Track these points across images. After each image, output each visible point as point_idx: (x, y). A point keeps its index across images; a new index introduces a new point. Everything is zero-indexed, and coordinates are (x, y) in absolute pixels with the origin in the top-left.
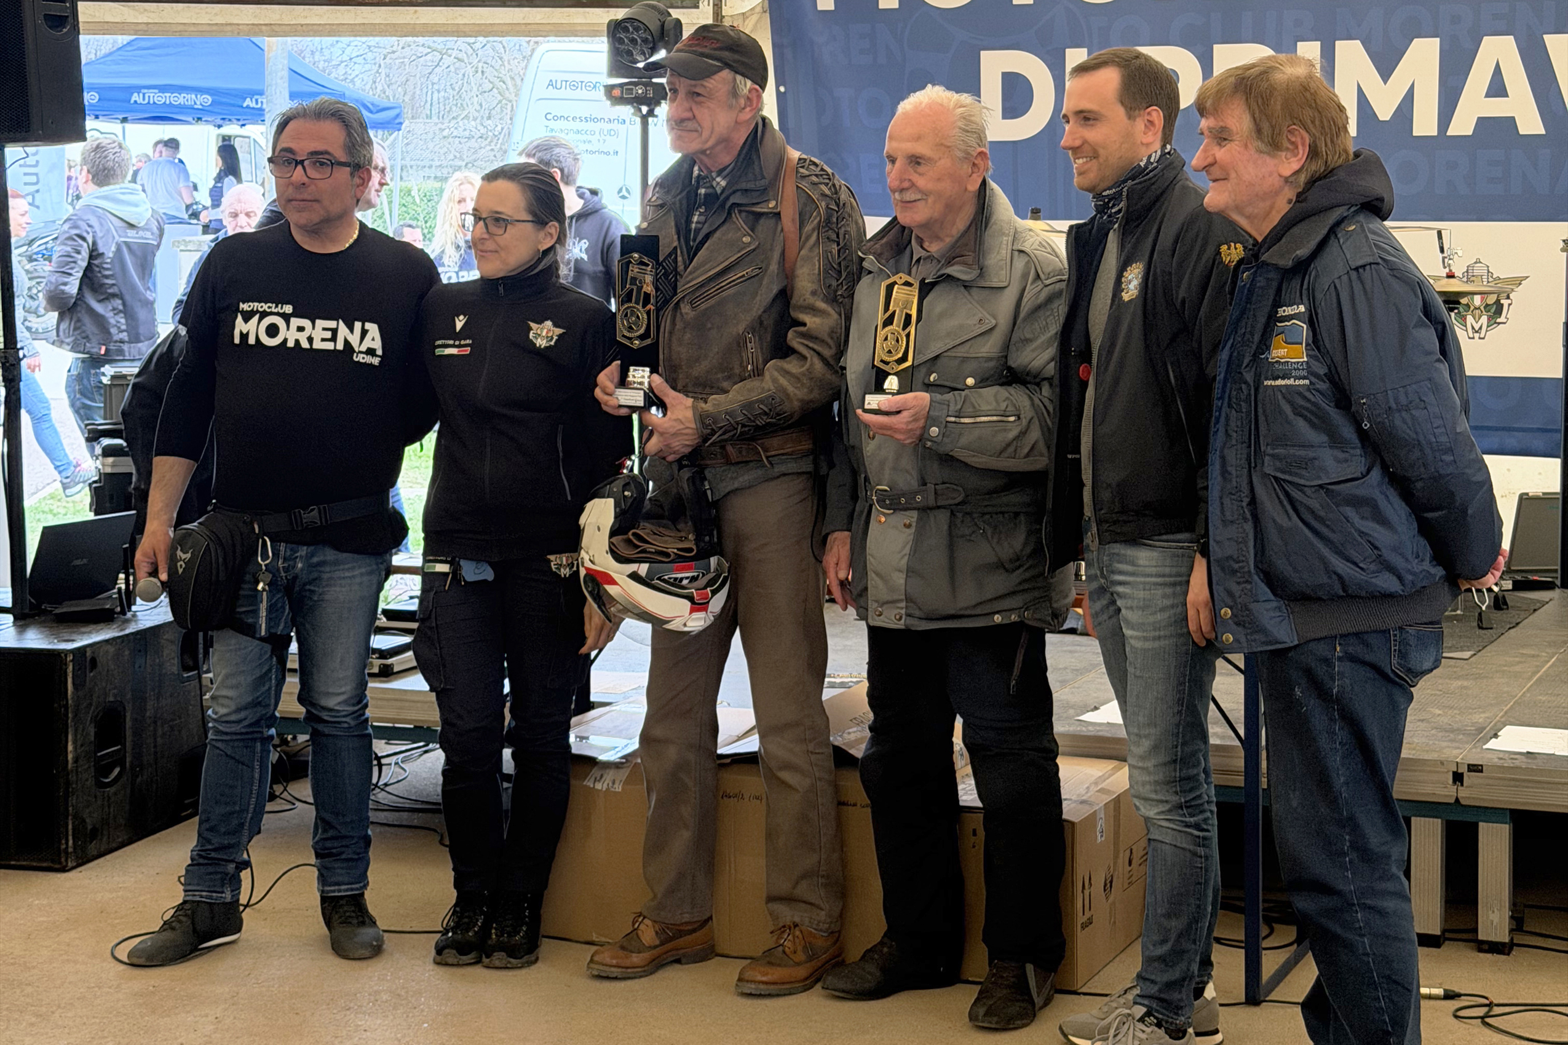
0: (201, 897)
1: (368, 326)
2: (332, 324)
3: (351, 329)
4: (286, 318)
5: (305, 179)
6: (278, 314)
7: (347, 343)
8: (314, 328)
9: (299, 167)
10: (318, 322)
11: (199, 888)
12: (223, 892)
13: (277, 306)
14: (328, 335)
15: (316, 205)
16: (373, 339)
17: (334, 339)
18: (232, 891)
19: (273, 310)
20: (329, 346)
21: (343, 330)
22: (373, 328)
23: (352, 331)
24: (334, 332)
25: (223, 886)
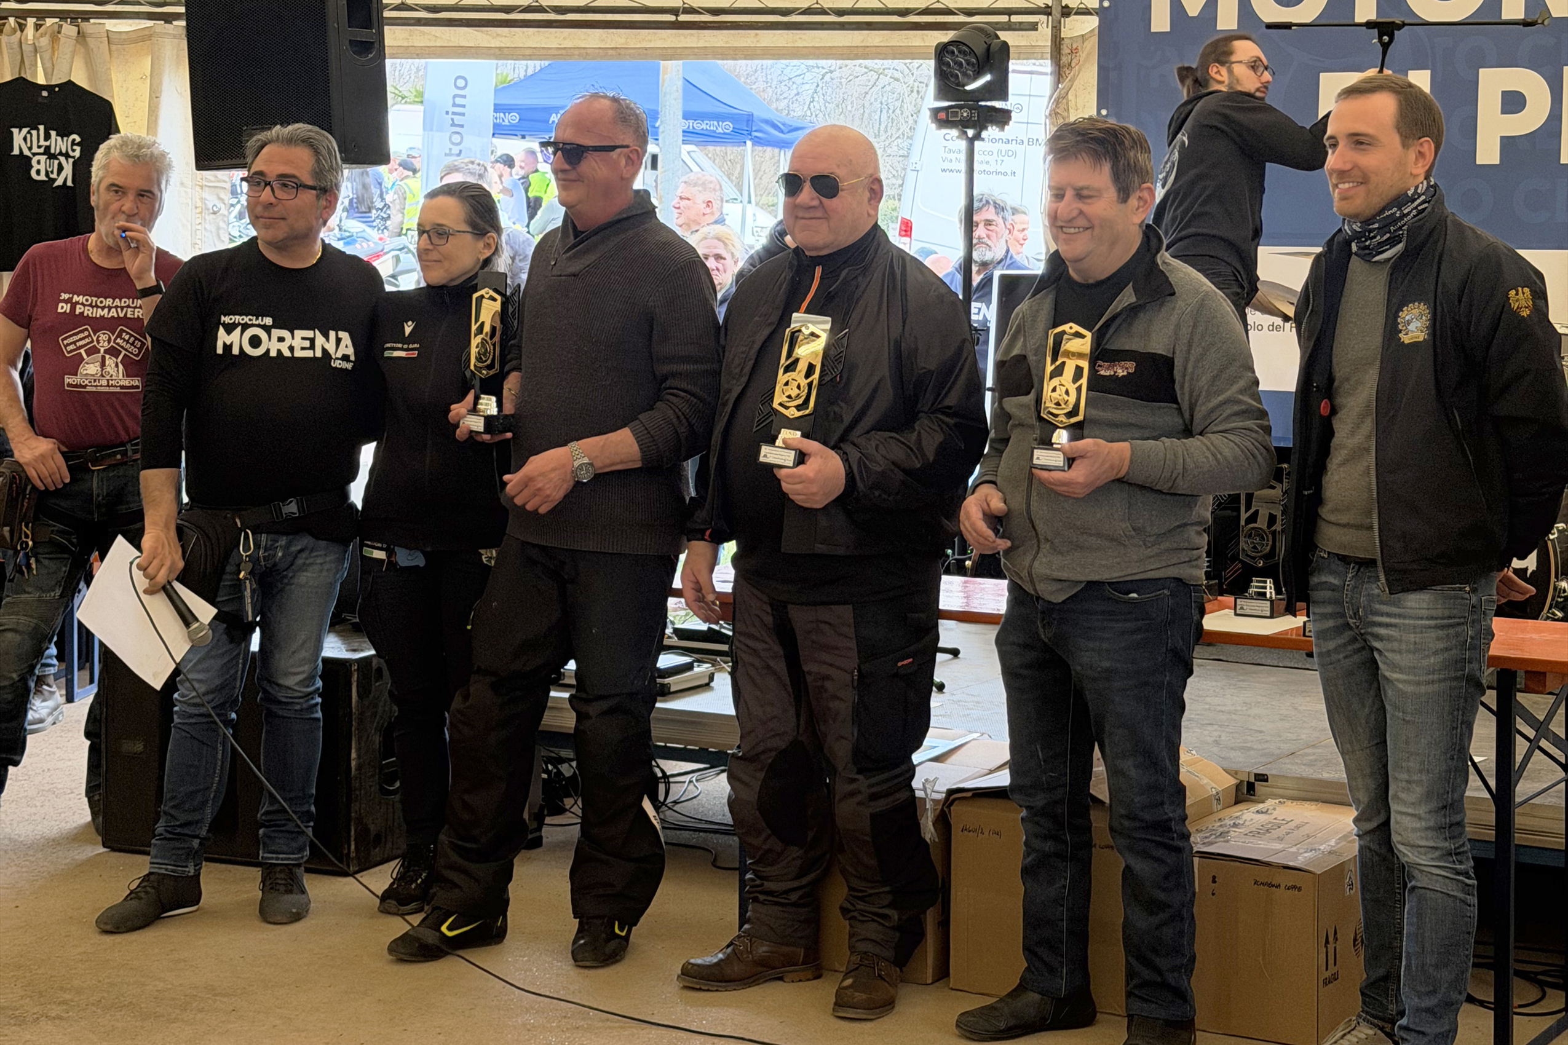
0: (166, 870)
1: (342, 334)
2: (309, 334)
3: (327, 338)
4: (267, 329)
5: (273, 200)
6: (259, 326)
7: (324, 351)
8: (293, 338)
9: (268, 188)
10: (296, 332)
11: (166, 862)
12: (186, 867)
13: (257, 319)
14: (307, 344)
15: (282, 223)
16: (347, 347)
17: (312, 347)
18: (195, 866)
19: (254, 322)
20: (309, 354)
21: (320, 340)
22: (344, 336)
23: (328, 340)
24: (312, 341)
25: (187, 859)
